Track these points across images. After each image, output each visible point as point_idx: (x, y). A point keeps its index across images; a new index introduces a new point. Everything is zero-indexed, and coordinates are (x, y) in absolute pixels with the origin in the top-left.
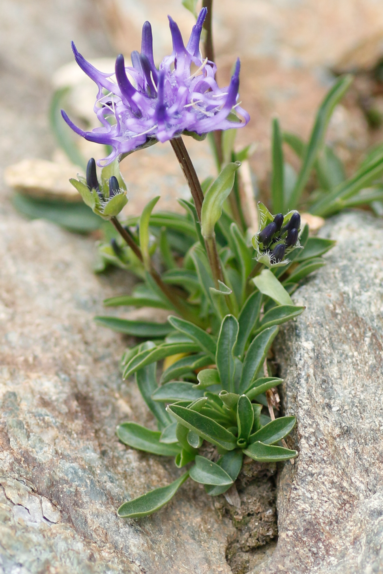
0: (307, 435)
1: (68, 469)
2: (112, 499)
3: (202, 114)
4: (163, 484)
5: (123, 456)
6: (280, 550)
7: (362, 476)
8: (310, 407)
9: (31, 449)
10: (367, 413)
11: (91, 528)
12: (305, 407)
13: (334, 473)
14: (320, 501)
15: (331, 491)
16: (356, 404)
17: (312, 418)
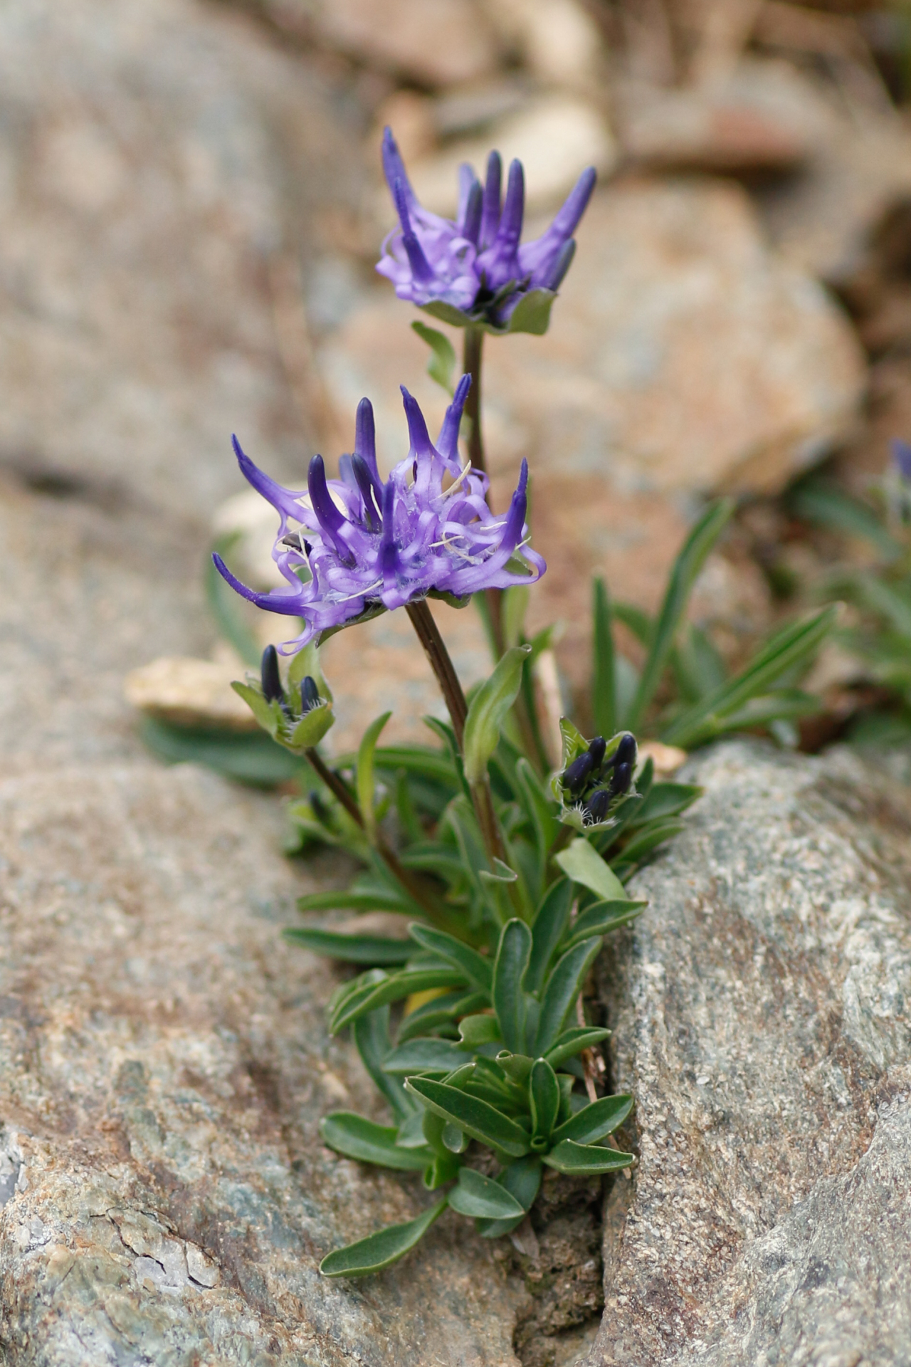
0: (652, 1127)
1: (233, 1193)
2: (311, 1245)
3: (462, 561)
4: (402, 1220)
5: (331, 1172)
6: (607, 1329)
7: (750, 1198)
8: (658, 1078)
9: (167, 1160)
10: (759, 1087)
11: (274, 1296)
12: (649, 1078)
13: (701, 1193)
14: (677, 1243)
15: (695, 1224)
16: (739, 1072)
17: (661, 1097)
